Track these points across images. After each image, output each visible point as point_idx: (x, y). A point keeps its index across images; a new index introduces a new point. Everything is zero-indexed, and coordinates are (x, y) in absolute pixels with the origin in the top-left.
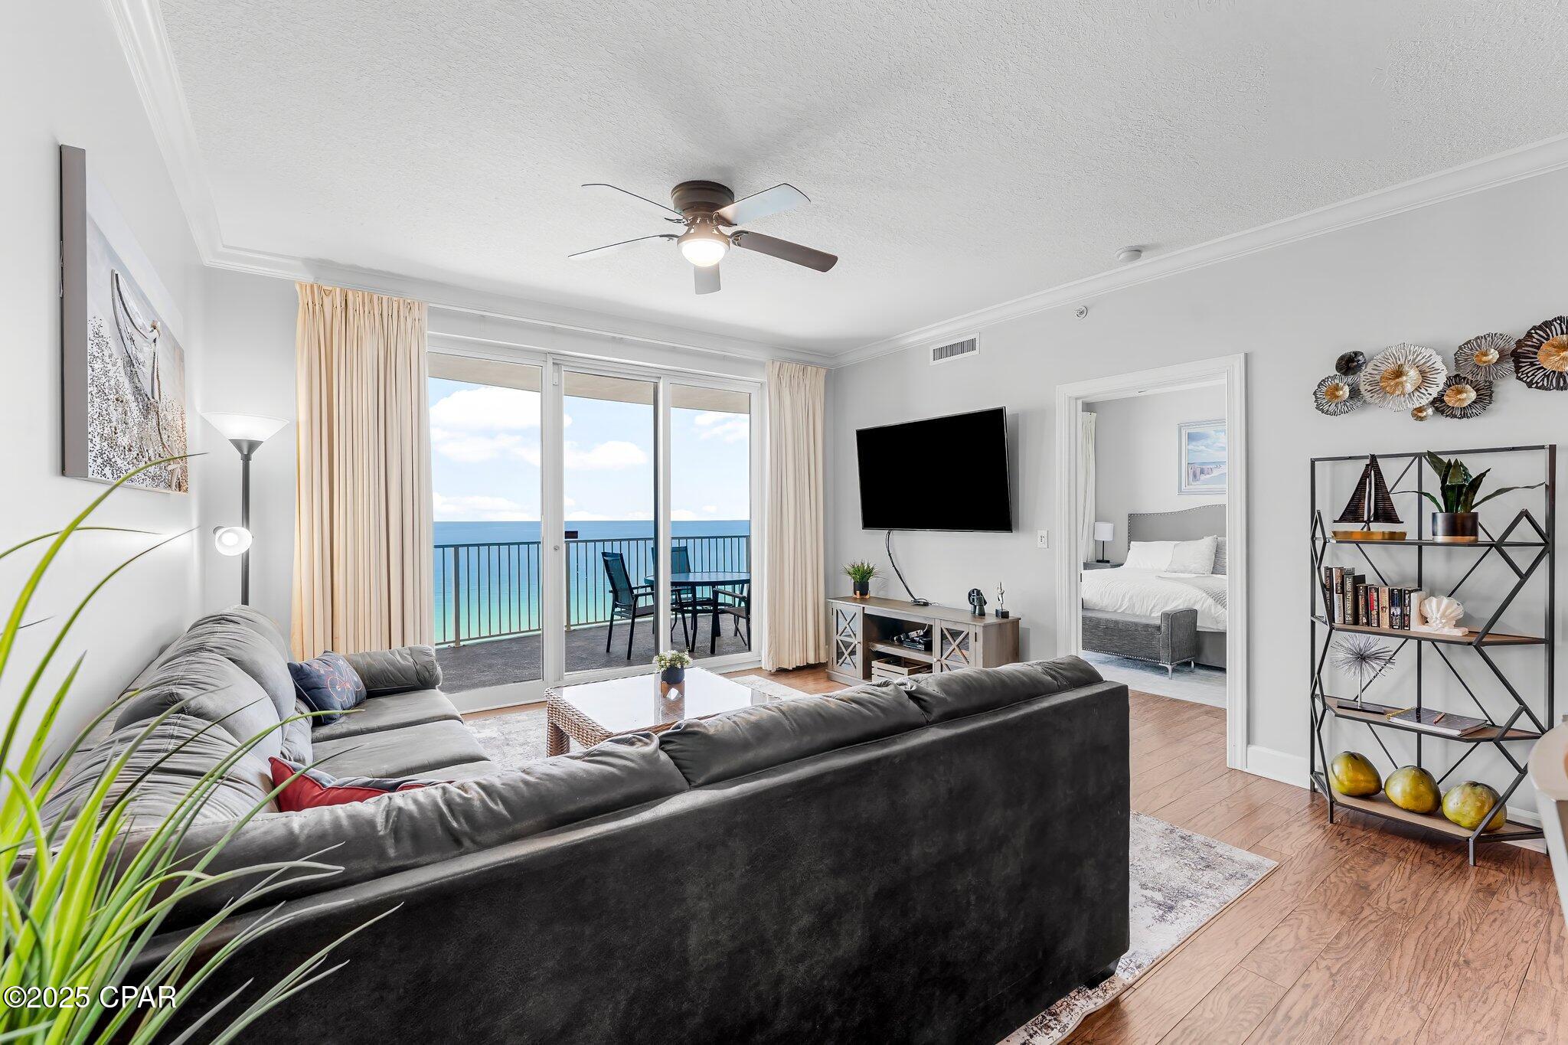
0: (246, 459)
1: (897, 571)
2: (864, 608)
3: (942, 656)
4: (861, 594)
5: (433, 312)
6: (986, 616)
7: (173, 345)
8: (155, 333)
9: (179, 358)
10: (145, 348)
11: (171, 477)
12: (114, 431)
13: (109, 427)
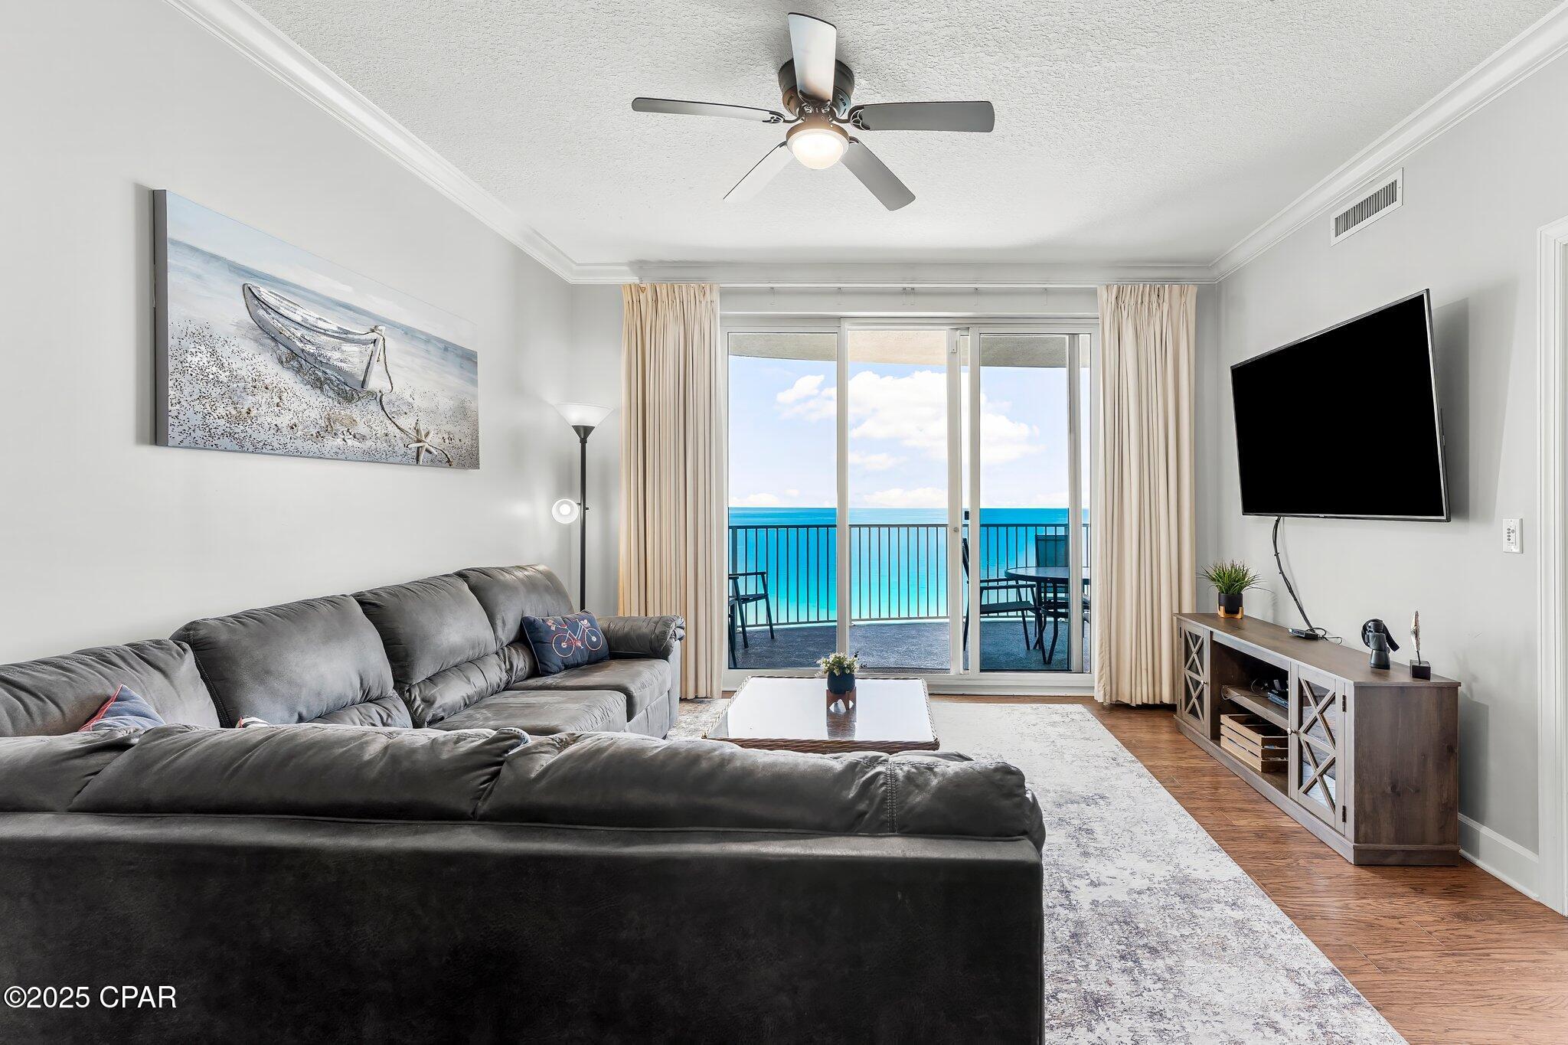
0: (583, 442)
1: (1285, 579)
2: (1212, 633)
3: (1300, 726)
4: (1227, 611)
5: (725, 293)
6: (1391, 672)
7: (442, 346)
8: (373, 336)
9: (462, 357)
10: (348, 348)
11: (415, 454)
12: (244, 411)
13: (230, 408)
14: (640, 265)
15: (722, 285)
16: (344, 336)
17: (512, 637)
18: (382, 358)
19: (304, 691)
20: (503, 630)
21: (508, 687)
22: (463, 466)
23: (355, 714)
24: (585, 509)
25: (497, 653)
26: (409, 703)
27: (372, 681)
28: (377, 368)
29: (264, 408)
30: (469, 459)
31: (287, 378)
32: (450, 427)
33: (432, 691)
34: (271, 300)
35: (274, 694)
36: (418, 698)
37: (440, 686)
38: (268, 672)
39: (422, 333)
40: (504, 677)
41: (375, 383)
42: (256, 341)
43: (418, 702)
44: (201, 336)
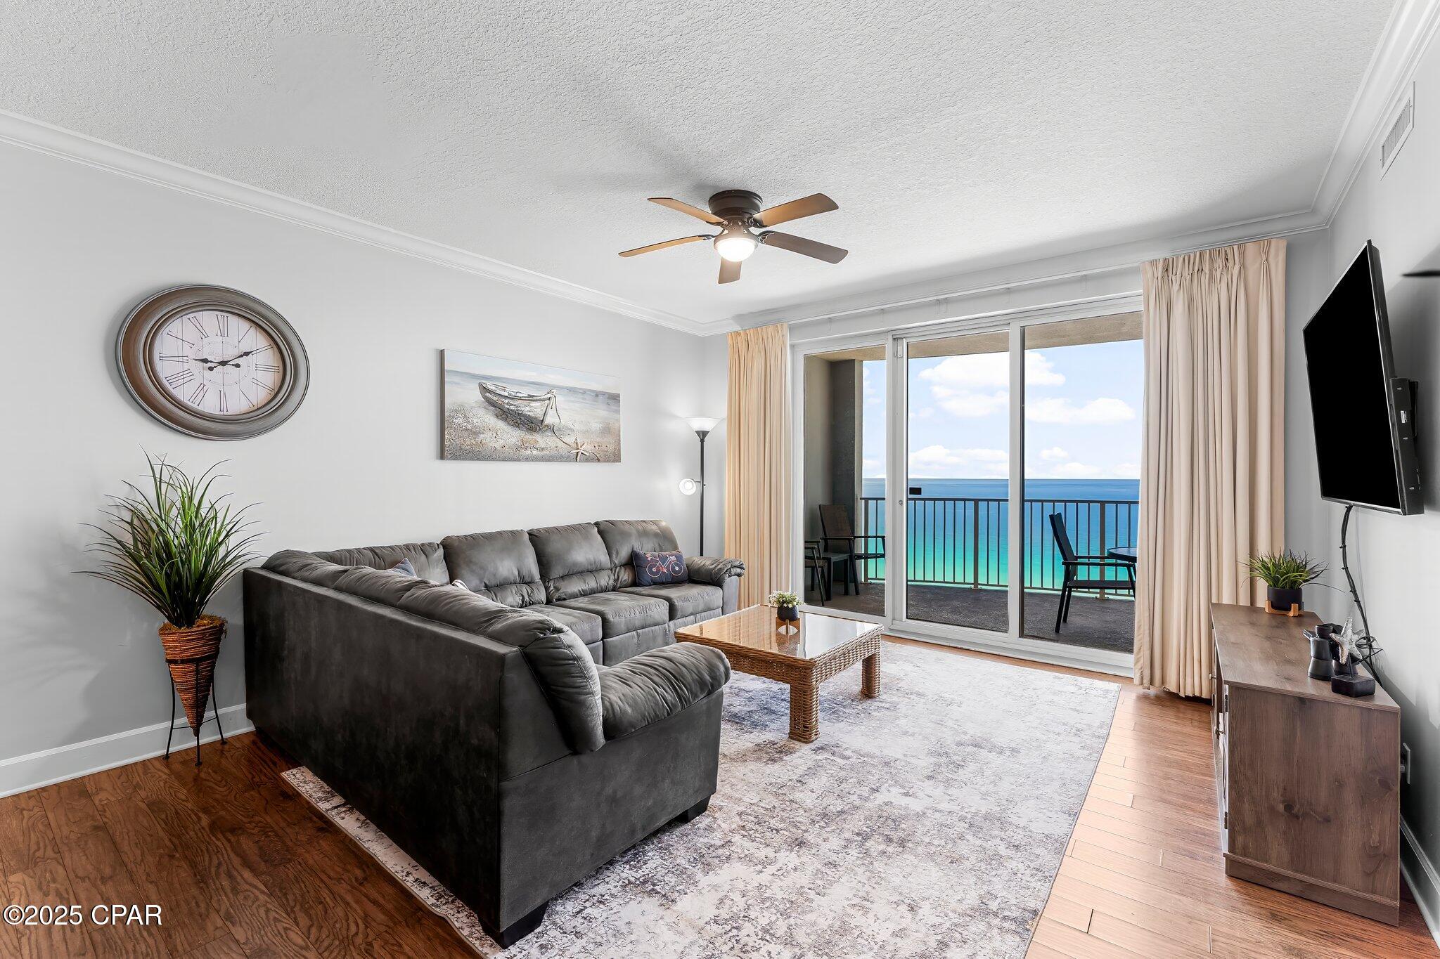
0: (702, 441)
5: (792, 328)
7: (594, 394)
8: (549, 396)
9: (608, 398)
10: (533, 404)
11: (575, 456)
12: (479, 442)
13: (473, 441)
14: (739, 318)
15: (791, 323)
16: (531, 398)
17: (623, 561)
18: (554, 406)
19: (487, 573)
20: (616, 557)
21: (614, 589)
22: (607, 460)
23: (514, 589)
24: (703, 485)
25: (611, 570)
26: (547, 588)
27: (525, 572)
28: (550, 412)
29: (489, 439)
30: (615, 457)
31: (501, 424)
32: (598, 440)
33: (561, 584)
34: (492, 388)
35: (473, 571)
36: (552, 586)
37: (566, 582)
38: (471, 562)
39: (580, 389)
40: (611, 582)
41: (548, 421)
42: (485, 408)
43: (552, 588)
44: (461, 410)
